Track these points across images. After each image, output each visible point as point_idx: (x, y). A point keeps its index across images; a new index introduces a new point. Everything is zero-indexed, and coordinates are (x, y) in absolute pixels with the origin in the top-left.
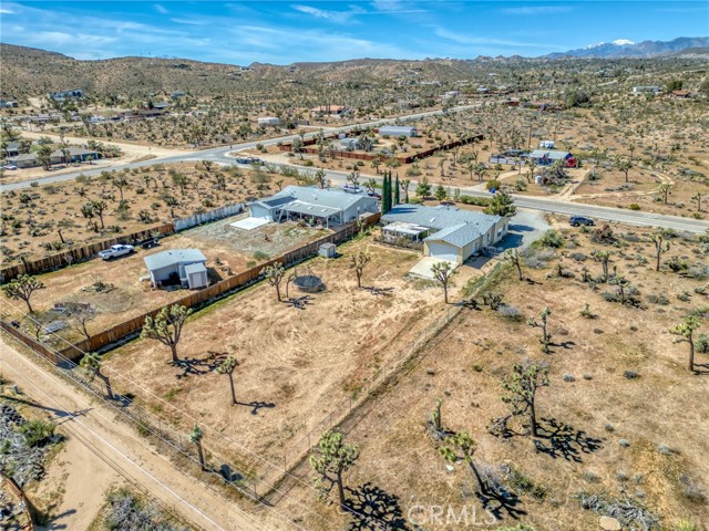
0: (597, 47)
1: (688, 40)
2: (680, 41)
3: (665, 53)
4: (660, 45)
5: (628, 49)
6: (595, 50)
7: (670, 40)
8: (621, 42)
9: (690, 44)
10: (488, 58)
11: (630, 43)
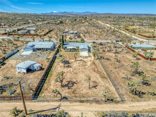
0: (50, 12)
1: (66, 12)
2: (65, 12)
3: (63, 14)
4: (62, 13)
5: (56, 13)
6: (50, 13)
7: (63, 12)
8: (55, 12)
9: (66, 13)
10: (28, 13)
11: (56, 12)
